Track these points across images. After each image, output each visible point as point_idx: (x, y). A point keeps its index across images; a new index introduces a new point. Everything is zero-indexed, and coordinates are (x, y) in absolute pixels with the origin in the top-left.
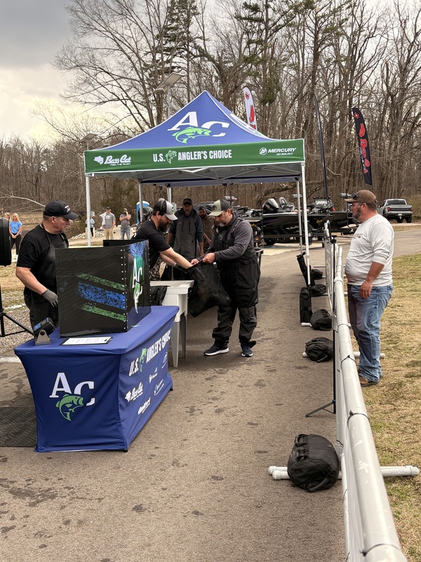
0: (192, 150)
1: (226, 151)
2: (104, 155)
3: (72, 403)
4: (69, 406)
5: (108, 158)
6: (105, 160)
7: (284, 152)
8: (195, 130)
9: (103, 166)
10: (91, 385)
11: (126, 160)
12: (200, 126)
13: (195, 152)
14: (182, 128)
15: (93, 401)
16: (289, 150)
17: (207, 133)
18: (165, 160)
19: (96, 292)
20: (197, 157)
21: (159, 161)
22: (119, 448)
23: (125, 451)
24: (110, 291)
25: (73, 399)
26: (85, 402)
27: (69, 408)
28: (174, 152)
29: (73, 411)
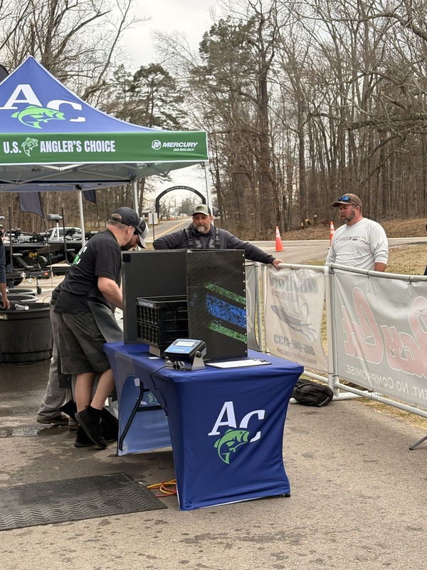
0: (60, 138)
1: (107, 142)
3: (235, 440)
4: (229, 444)
7: (183, 147)
8: (42, 111)
10: (261, 414)
15: (258, 436)
16: (189, 144)
17: (60, 116)
18: (20, 152)
19: (221, 306)
20: (67, 148)
21: (11, 152)
22: (283, 492)
23: (288, 496)
24: (233, 305)
25: (237, 434)
26: (250, 438)
27: (231, 447)
28: (34, 140)
29: (234, 451)
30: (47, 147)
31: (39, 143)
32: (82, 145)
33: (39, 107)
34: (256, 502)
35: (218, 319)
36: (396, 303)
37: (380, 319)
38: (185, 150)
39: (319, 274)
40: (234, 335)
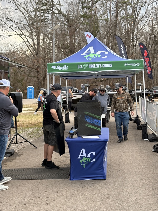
1: (110, 64)
2: (56, 65)
3: (86, 161)
4: (85, 162)
5: (58, 66)
6: (56, 68)
8: (94, 55)
9: (55, 70)
10: (94, 153)
11: (65, 68)
12: (95, 53)
13: (96, 65)
14: (88, 54)
15: (94, 160)
17: (99, 56)
18: (83, 68)
19: (91, 119)
21: (80, 68)
23: (105, 180)
26: (91, 160)
27: (85, 163)
28: (87, 64)
30: (91, 66)
35: (89, 123)
40: (95, 128)
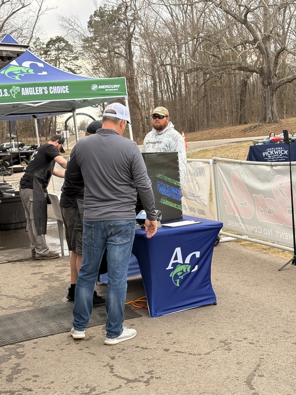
0: (34, 85)
1: (63, 87)
3: (182, 271)
4: (179, 274)
7: (111, 88)
10: (198, 254)
15: (196, 268)
16: (115, 86)
18: (9, 95)
19: (166, 188)
20: (38, 92)
21: (4, 96)
22: (212, 302)
23: (215, 304)
24: (173, 187)
25: (183, 268)
26: (191, 269)
27: (180, 276)
28: (18, 87)
29: (182, 278)
30: (26, 92)
31: (21, 89)
32: (48, 90)
33: (17, 66)
34: (197, 309)
35: (165, 196)
36: (262, 180)
37: (251, 191)
38: (113, 90)
39: (207, 164)
40: (174, 205)
